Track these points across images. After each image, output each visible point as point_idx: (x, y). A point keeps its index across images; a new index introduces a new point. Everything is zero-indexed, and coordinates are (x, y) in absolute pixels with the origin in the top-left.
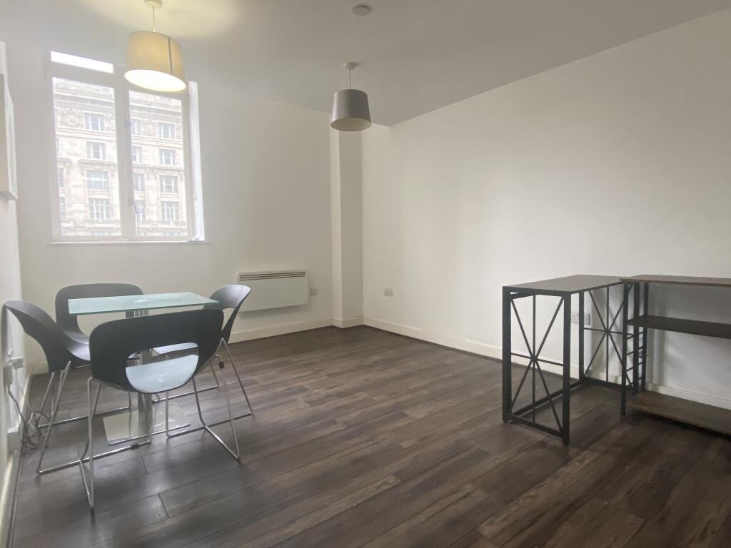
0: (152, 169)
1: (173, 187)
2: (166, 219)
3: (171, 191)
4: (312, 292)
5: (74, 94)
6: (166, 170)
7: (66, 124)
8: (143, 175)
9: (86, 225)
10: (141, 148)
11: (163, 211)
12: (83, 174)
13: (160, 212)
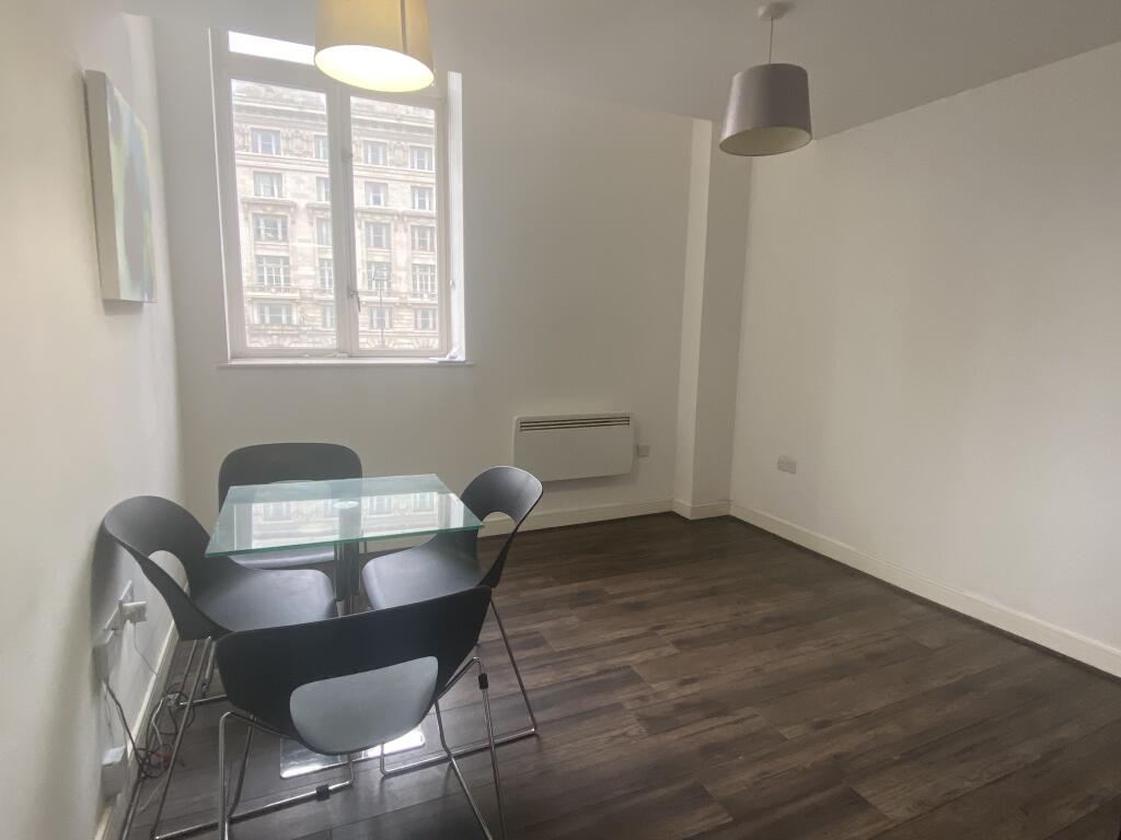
0: (401, 216)
1: (428, 242)
2: (418, 289)
3: (425, 249)
4: (640, 452)
5: (300, 108)
6: (419, 217)
7: (291, 153)
8: (389, 224)
9: (316, 296)
10: (386, 184)
11: (414, 278)
12: (311, 224)
13: (411, 278)
